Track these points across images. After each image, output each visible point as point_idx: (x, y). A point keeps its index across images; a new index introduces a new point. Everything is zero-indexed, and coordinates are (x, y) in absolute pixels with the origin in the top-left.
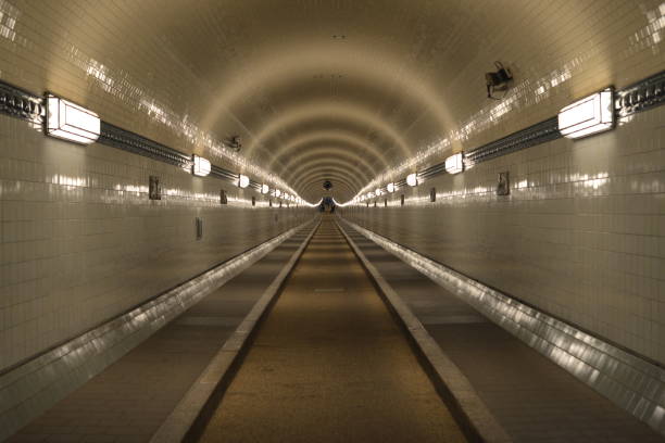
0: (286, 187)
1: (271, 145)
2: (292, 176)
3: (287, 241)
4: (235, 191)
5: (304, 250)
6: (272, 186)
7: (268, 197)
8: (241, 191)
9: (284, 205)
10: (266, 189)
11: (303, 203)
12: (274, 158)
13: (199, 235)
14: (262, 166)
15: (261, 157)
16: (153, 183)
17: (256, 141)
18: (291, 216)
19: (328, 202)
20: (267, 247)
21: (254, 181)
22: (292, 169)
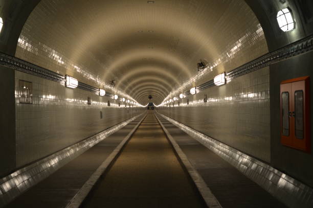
0: (131, 98)
1: (125, 83)
2: (134, 94)
3: (133, 121)
4: (113, 101)
5: (140, 125)
6: (126, 99)
7: (125, 103)
8: (115, 101)
9: (131, 106)
10: (124, 100)
11: (139, 105)
12: (127, 87)
13: (101, 117)
14: (122, 91)
15: (122, 88)
16: (89, 99)
17: (120, 82)
18: (134, 111)
19: (151, 104)
20: (125, 124)
21: (120, 97)
22: (134, 92)
